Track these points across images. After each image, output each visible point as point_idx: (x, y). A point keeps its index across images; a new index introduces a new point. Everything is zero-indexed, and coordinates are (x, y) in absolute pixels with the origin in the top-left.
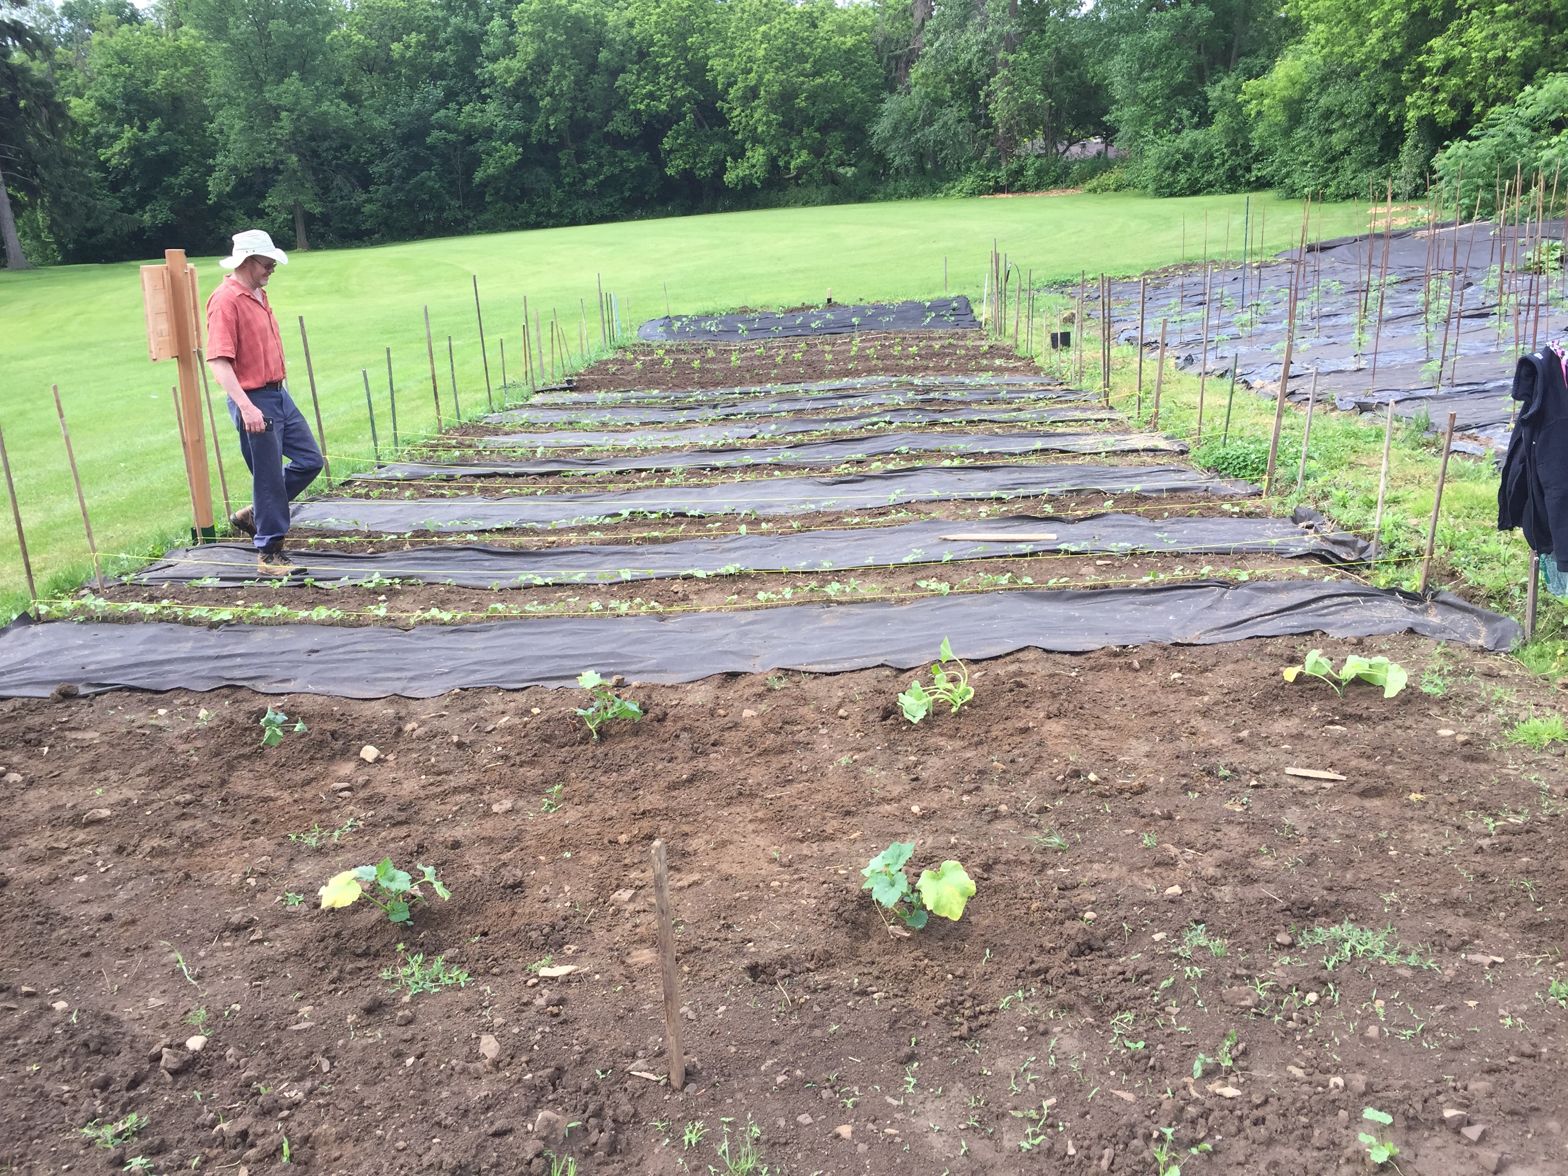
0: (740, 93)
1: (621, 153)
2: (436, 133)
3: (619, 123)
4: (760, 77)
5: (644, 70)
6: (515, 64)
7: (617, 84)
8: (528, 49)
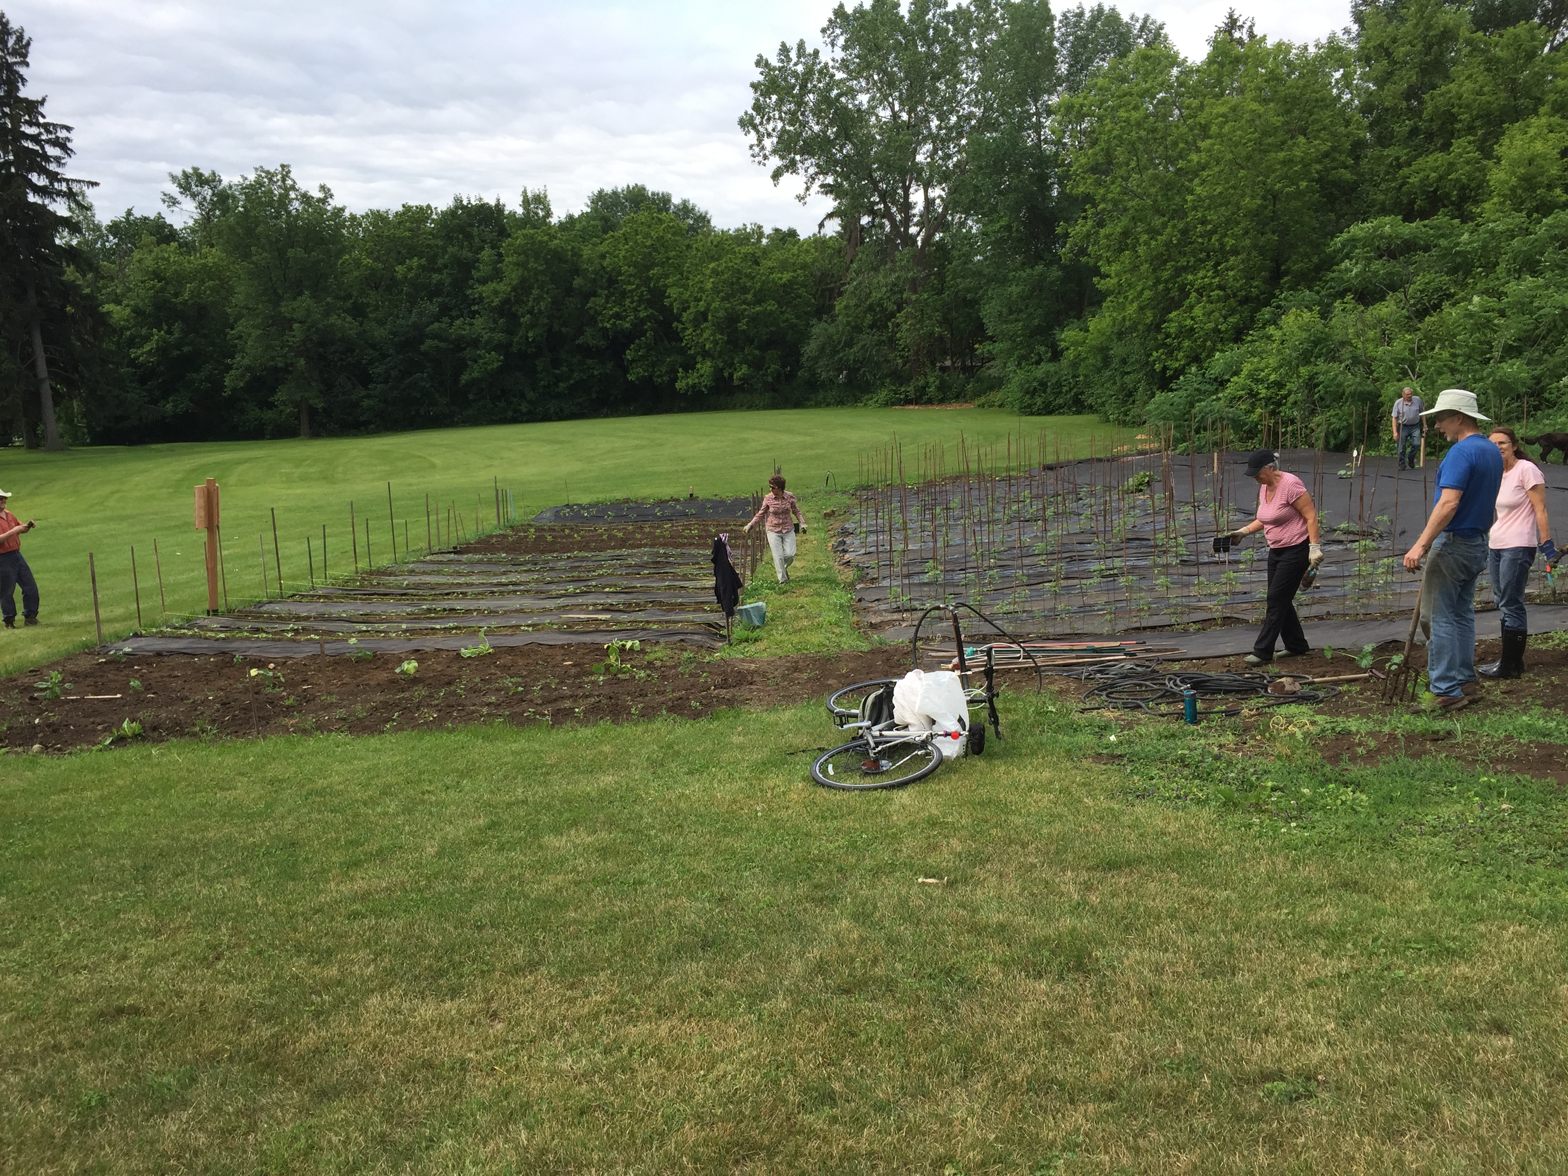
0: (692, 317)
1: (589, 362)
2: (429, 342)
3: (589, 337)
4: (709, 305)
5: (613, 294)
6: (502, 287)
7: (589, 305)
8: (512, 276)
